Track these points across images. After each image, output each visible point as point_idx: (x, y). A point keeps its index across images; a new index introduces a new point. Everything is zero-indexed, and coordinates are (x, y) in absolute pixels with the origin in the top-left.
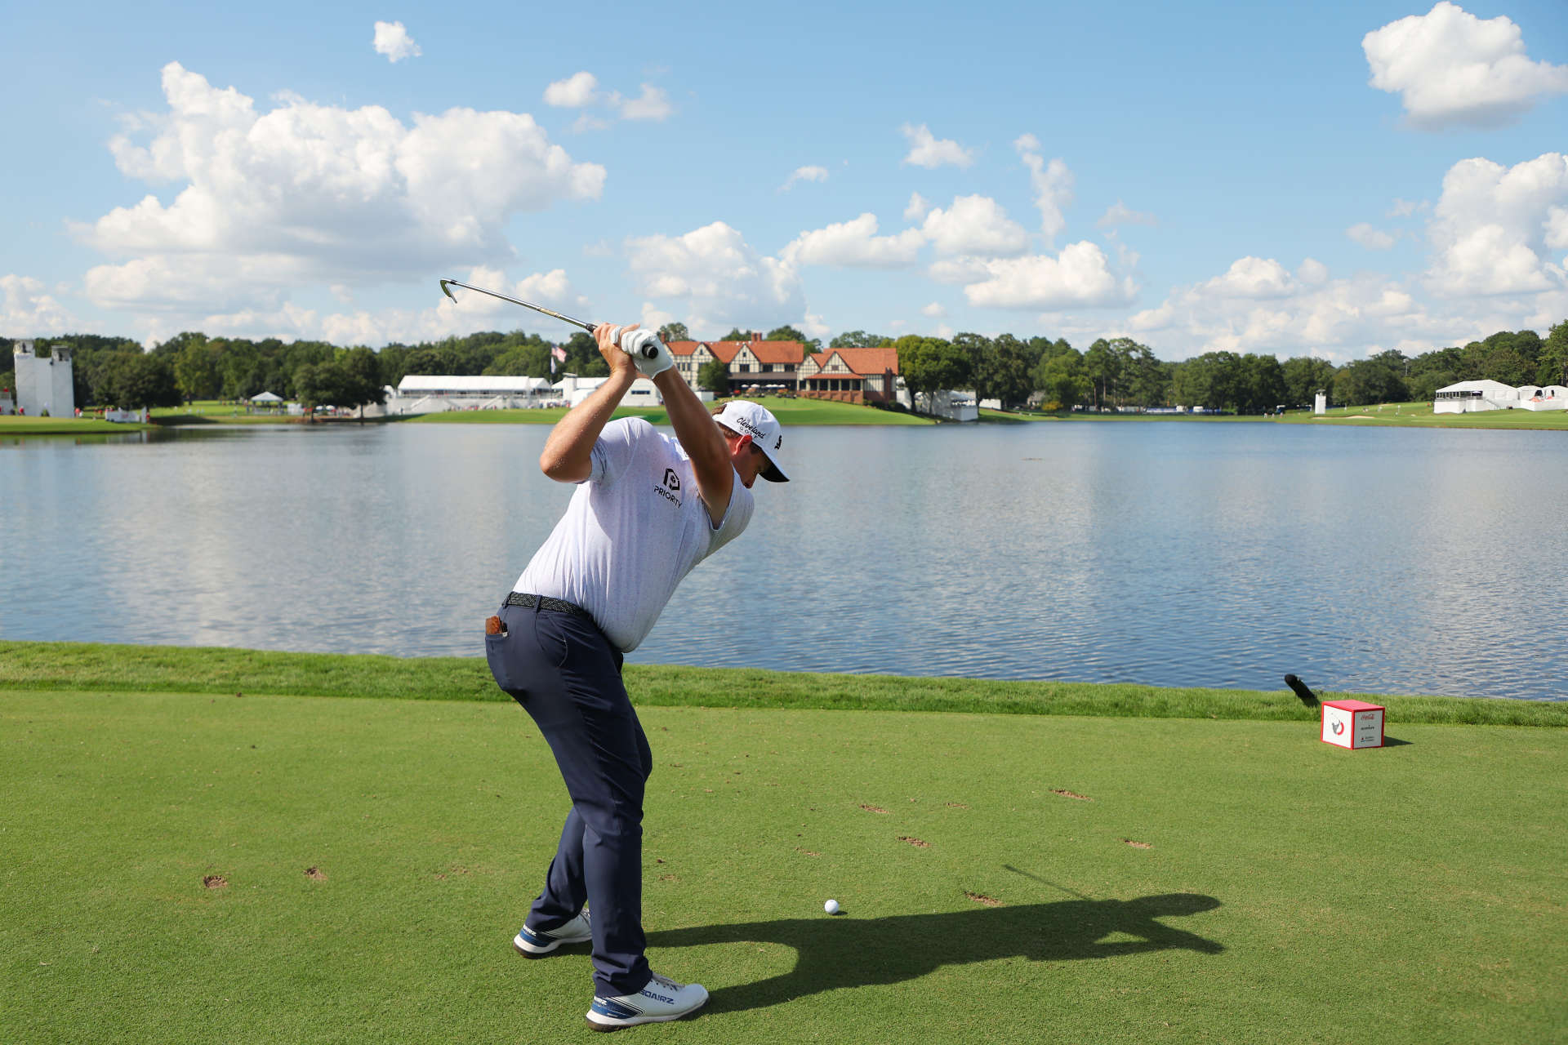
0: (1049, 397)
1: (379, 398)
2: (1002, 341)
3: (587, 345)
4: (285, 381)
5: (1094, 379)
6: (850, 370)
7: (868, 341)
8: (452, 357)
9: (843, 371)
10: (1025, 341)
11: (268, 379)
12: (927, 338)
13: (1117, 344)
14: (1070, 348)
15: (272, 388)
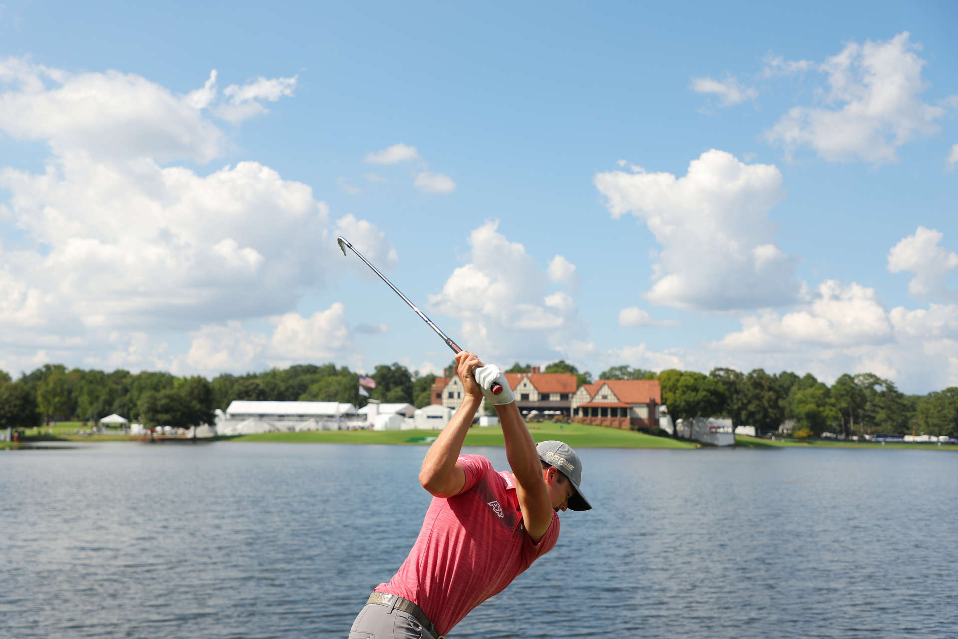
0: (799, 425)
1: (210, 420)
2: (755, 375)
4: (131, 406)
5: (841, 410)
6: (618, 399)
7: (633, 374)
8: (273, 385)
9: (612, 400)
10: (775, 375)
11: (116, 404)
12: (686, 372)
13: (861, 378)
14: (817, 382)
15: (120, 411)
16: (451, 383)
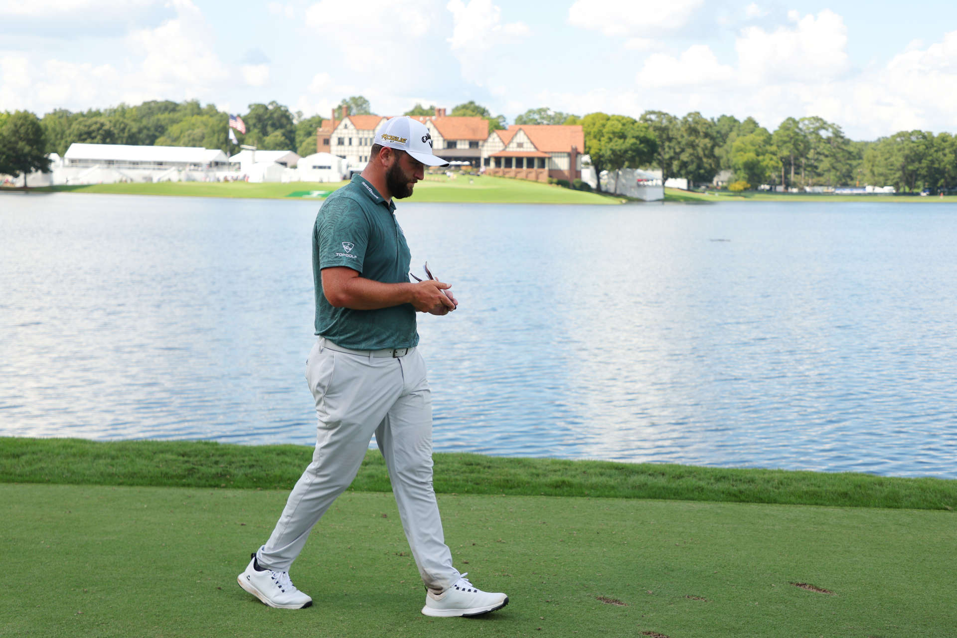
0: (736, 177)
1: (44, 166)
2: (690, 119)
3: (266, 117)
5: (781, 159)
6: (535, 147)
7: (553, 118)
8: (122, 126)
9: (528, 150)
10: (713, 119)
12: (613, 116)
13: (806, 122)
14: (758, 127)
16: (341, 126)
